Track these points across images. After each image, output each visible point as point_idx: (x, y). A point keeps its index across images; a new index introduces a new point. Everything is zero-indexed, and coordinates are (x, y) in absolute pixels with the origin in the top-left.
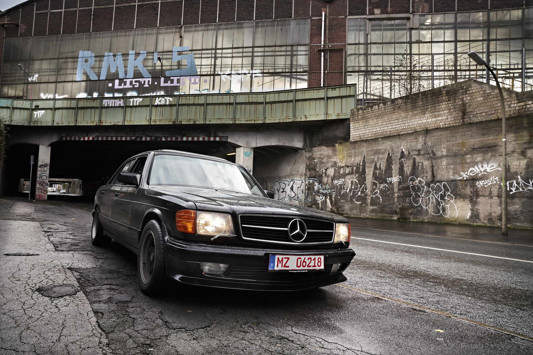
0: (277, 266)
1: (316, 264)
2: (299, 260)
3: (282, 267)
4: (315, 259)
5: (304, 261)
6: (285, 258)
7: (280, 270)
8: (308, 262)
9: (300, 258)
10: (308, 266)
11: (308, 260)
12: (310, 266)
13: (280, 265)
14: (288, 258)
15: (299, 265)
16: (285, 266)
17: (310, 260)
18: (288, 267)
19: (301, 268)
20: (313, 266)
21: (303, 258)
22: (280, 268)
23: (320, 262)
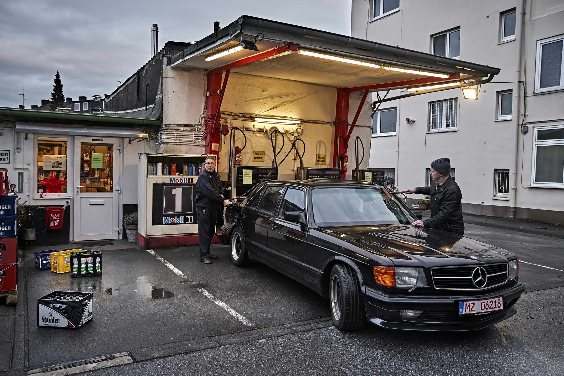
0: (466, 311)
1: (497, 306)
2: (483, 304)
3: (469, 311)
4: (495, 301)
5: (487, 305)
6: (472, 303)
7: (468, 314)
8: (490, 305)
9: (484, 302)
10: (490, 308)
11: (490, 303)
12: (492, 308)
13: (468, 310)
14: (474, 303)
15: (483, 308)
16: (472, 311)
17: (491, 302)
18: (474, 311)
19: (485, 310)
20: (494, 308)
21: (486, 301)
22: (468, 312)
23: (500, 303)
